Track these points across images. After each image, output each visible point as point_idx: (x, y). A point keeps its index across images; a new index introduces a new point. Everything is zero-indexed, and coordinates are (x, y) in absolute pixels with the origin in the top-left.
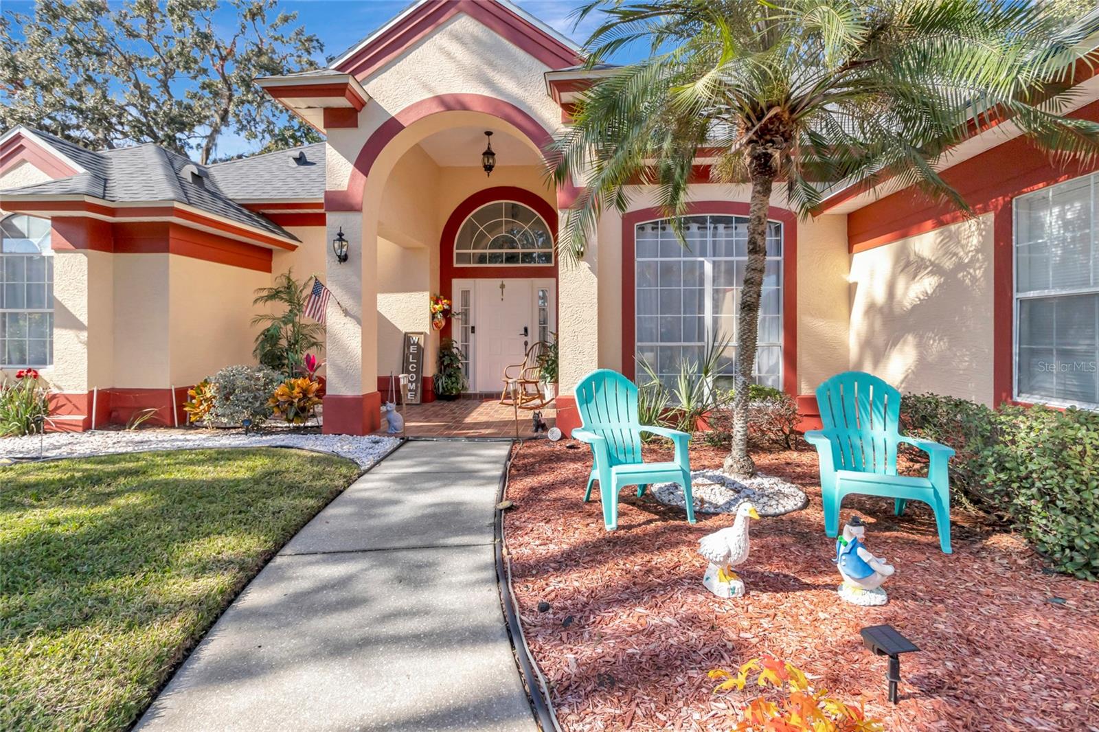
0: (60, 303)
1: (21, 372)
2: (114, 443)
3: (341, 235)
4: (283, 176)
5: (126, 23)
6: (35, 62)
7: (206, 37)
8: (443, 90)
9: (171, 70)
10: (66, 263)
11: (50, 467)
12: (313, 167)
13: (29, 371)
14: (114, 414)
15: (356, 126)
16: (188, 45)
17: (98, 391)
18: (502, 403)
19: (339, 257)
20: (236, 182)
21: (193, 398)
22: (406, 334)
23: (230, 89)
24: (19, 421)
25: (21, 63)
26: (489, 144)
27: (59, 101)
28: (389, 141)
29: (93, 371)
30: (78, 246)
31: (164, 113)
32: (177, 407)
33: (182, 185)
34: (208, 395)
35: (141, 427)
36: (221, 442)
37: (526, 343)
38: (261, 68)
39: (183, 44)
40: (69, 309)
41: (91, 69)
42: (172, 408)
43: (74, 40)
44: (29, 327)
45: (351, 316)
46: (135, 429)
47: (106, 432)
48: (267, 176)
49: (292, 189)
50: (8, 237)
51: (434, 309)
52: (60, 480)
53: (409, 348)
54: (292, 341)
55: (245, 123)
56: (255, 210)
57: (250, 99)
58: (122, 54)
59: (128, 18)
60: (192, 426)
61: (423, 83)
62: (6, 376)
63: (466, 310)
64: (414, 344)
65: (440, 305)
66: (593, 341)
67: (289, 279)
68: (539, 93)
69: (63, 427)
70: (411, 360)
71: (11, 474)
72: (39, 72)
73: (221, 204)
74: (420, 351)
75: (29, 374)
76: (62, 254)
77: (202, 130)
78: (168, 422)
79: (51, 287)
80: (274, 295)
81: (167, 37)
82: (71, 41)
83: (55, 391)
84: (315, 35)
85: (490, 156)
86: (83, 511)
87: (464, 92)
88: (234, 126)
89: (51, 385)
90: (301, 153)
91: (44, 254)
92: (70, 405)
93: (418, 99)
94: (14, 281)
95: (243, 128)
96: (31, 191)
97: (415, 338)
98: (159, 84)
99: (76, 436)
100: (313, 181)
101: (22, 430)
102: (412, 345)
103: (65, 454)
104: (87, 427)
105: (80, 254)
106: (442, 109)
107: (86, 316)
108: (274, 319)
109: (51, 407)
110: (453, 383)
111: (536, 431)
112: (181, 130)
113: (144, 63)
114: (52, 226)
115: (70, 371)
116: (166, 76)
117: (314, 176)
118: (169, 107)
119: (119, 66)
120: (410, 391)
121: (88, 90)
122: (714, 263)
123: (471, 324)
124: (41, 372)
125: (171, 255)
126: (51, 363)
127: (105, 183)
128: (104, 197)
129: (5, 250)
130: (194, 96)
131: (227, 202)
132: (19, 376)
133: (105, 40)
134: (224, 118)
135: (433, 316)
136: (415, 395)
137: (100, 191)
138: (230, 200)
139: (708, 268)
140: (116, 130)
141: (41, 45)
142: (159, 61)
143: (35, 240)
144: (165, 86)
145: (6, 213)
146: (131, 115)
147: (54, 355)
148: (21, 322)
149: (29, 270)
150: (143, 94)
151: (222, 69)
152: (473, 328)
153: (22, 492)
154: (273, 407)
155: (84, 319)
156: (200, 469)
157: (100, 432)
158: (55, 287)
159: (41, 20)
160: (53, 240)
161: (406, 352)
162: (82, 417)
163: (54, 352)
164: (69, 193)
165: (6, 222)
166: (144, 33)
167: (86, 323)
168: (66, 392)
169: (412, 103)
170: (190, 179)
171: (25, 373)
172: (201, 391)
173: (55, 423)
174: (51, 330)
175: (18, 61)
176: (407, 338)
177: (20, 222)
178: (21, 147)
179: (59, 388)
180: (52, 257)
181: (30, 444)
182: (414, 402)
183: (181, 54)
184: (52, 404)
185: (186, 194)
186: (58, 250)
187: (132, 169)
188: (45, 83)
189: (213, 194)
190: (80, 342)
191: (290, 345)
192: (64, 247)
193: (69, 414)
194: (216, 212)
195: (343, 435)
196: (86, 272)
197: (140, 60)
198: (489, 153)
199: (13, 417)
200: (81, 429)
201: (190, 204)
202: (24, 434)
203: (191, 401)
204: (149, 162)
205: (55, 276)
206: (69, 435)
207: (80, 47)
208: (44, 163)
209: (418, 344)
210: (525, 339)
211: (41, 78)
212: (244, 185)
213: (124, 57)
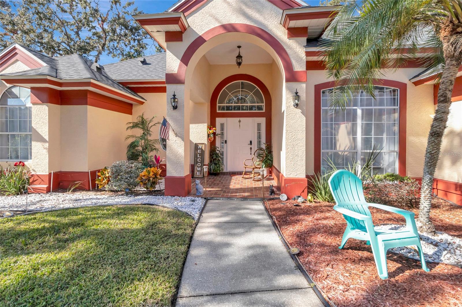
0: (35, 130)
1: (16, 163)
2: (63, 201)
3: (174, 96)
4: (137, 69)
5: (61, 6)
6: (22, 21)
7: (96, 11)
8: (225, 22)
9: (80, 27)
10: (38, 110)
11: (31, 220)
12: (150, 66)
13: (20, 162)
14: (61, 184)
15: (182, 41)
16: (88, 14)
17: (53, 173)
18: (243, 178)
19: (173, 107)
20: (115, 72)
21: (99, 176)
22: (196, 144)
23: (106, 35)
24: (15, 188)
25: (16, 22)
26: (239, 52)
27: (32, 39)
28: (198, 48)
29: (51, 164)
30: (43, 102)
31: (77, 45)
32: (91, 180)
33: (93, 72)
34: (107, 175)
35: (74, 191)
36: (116, 200)
37: (251, 149)
38: (120, 24)
39: (86, 14)
40: (39, 132)
41: (46, 26)
42: (89, 181)
43: (39, 13)
44: (20, 140)
45: (179, 137)
46: (72, 192)
47: (58, 193)
48: (129, 70)
49: (142, 75)
50: (10, 98)
51: (209, 132)
52: (37, 230)
53: (197, 151)
54: (145, 148)
55: (111, 50)
56: (124, 85)
57: (115, 39)
58: (59, 19)
59: (62, 4)
60: (99, 190)
61: (216, 18)
62: (9, 165)
63: (222, 133)
64: (200, 149)
65: (212, 130)
66: (303, 149)
67: (143, 118)
68: (276, 23)
69: (37, 191)
70: (198, 157)
71: (11, 224)
72: (24, 26)
73: (110, 81)
74: (203, 152)
75: (20, 164)
76: (36, 106)
77: (94, 53)
78: (87, 188)
79: (30, 122)
80: (135, 125)
81: (78, 13)
82: (38, 13)
83: (33, 173)
84: (142, 11)
85: (240, 58)
86: (52, 257)
87: (236, 22)
88: (107, 52)
89: (31, 170)
90: (144, 59)
91: (27, 106)
92: (40, 180)
93: (212, 27)
94: (13, 119)
95: (110, 52)
96: (21, 74)
97: (200, 146)
98: (75, 33)
99: (43, 196)
100: (152, 71)
101: (17, 192)
102: (199, 149)
103: (39, 208)
104: (48, 191)
105: (45, 106)
106: (225, 32)
107: (48, 136)
108: (136, 137)
109: (31, 181)
110: (217, 167)
111: (271, 194)
112: (85, 53)
113: (69, 24)
114: (31, 92)
115: (40, 163)
116: (78, 29)
117: (151, 69)
118: (80, 42)
119: (58, 25)
120: (198, 171)
121: (45, 35)
122: (362, 110)
123: (225, 139)
124: (26, 163)
125: (88, 106)
126: (31, 159)
127: (56, 71)
128: (56, 77)
129: (8, 104)
130: (90, 38)
131: (113, 81)
132: (15, 165)
133: (52, 13)
134: (103, 48)
135: (209, 135)
136: (201, 173)
137: (54, 74)
138: (114, 80)
139: (359, 112)
140: (57, 53)
141: (24, 15)
142: (75, 23)
143: (23, 99)
144: (77, 33)
145: (9, 86)
146: (63, 46)
147: (32, 155)
148: (16, 138)
149: (20, 113)
150: (68, 37)
151: (103, 26)
152: (226, 141)
153: (17, 239)
154: (140, 182)
155: (47, 137)
156: (112, 221)
157: (54, 193)
158: (33, 122)
159: (25, 4)
160: (31, 99)
161: (196, 152)
162: (46, 186)
163: (32, 154)
164: (40, 75)
165: (9, 90)
166: (69, 11)
167: (47, 140)
168: (38, 173)
169: (210, 29)
170: (96, 70)
171: (18, 163)
172: (103, 173)
173: (33, 189)
174: (31, 143)
175: (15, 21)
176: (196, 145)
177: (15, 90)
178: (16, 54)
179: (34, 171)
180: (31, 107)
181: (21, 201)
182: (200, 177)
183: (85, 18)
184: (32, 179)
185: (95, 76)
186: (34, 104)
187: (69, 65)
188: (27, 31)
189: (106, 77)
190: (45, 149)
191: (143, 150)
192: (37, 102)
193: (39, 184)
194: (110, 85)
195: (176, 197)
196: (48, 115)
197: (67, 22)
198: (239, 57)
199: (13, 186)
200: (45, 192)
201: (98, 81)
202: (18, 194)
203: (98, 178)
204: (76, 62)
205: (33, 116)
206: (39, 195)
207: (42, 16)
208: (26, 61)
209: (201, 149)
210: (251, 146)
211: (25, 28)
212: (119, 73)
213: (60, 21)
